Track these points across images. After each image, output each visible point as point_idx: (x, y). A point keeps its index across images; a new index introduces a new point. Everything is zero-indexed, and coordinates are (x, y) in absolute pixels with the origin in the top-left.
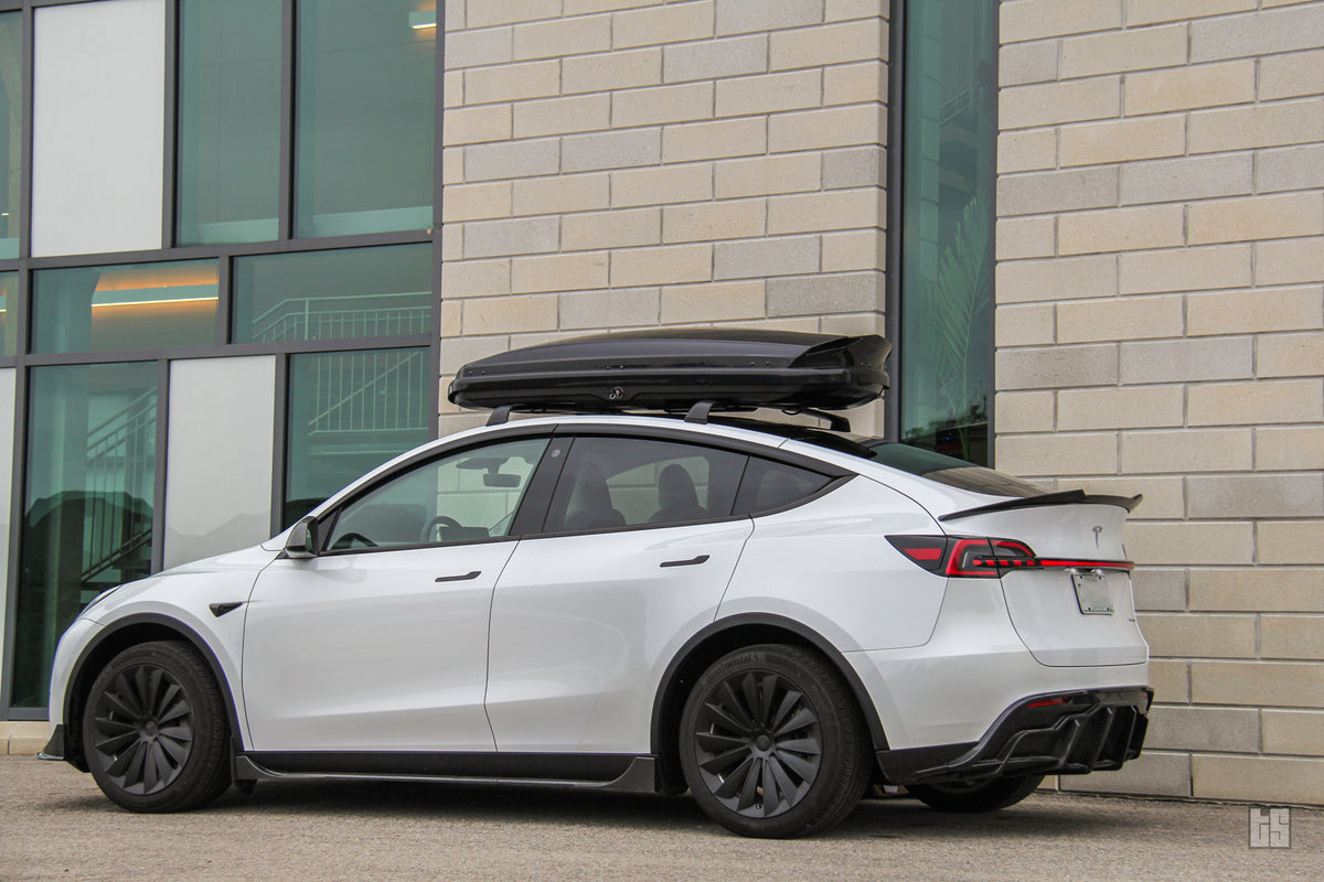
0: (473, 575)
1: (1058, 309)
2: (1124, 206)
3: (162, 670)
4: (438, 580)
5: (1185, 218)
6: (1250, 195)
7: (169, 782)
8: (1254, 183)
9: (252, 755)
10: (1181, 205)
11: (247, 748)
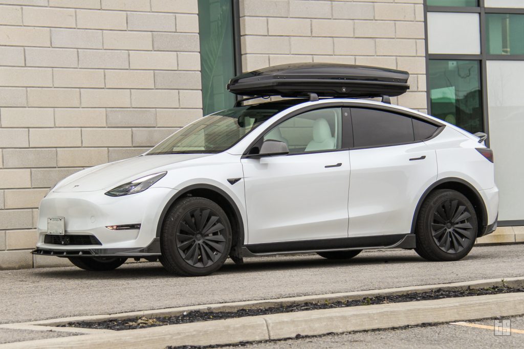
0: (339, 165)
1: (270, 58)
2: (291, 18)
3: (209, 210)
4: (326, 167)
5: (311, 24)
6: (330, 19)
7: (215, 262)
8: (332, 15)
9: (248, 246)
10: (309, 20)
11: (245, 243)
